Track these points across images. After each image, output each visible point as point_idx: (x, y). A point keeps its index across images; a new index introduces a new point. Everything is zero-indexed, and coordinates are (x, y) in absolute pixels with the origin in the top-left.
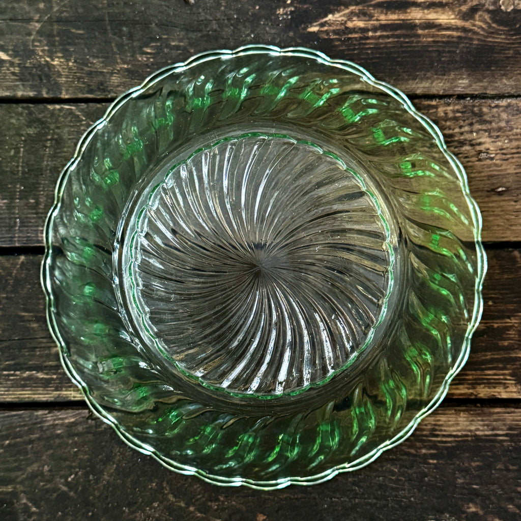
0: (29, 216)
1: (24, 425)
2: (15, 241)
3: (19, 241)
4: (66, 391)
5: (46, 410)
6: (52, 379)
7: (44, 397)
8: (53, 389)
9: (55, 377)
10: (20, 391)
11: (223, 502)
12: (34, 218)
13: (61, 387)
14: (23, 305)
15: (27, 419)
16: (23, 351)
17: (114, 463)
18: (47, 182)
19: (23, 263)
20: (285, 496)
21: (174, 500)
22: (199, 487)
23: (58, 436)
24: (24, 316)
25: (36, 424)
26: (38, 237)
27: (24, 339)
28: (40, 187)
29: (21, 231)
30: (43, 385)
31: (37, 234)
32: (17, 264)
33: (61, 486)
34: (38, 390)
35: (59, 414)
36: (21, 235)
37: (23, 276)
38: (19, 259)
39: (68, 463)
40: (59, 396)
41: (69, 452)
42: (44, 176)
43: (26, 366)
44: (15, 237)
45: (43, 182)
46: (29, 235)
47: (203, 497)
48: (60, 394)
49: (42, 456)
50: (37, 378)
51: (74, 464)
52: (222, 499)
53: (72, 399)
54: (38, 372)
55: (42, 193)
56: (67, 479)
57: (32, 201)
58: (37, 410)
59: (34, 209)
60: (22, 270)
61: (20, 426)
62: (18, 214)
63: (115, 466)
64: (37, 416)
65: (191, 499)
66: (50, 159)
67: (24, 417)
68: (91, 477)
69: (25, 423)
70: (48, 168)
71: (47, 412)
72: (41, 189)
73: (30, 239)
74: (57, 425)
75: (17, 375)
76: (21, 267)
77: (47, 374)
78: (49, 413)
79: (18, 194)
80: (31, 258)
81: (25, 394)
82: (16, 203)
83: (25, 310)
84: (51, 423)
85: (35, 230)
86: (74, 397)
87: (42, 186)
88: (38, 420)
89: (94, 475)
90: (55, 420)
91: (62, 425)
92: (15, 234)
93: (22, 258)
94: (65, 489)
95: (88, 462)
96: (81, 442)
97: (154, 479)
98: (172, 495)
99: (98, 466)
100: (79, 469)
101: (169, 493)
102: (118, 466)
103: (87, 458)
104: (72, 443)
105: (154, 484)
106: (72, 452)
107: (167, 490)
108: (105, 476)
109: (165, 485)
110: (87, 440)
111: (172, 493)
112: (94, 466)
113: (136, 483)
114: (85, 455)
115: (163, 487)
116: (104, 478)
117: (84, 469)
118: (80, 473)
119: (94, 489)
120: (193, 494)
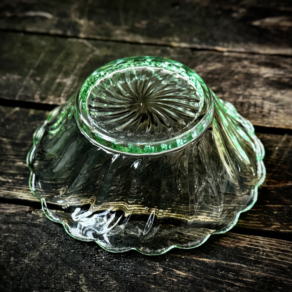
3: (19, 97)
4: (16, 191)
6: (8, 182)
8: (5, 188)
9: (10, 181)
12: (36, 87)
13: (13, 189)
14: (5, 133)
17: (38, 251)
19: (16, 112)
22: (115, 283)
29: (23, 92)
36: (22, 94)
37: (13, 118)
38: (14, 109)
40: (8, 194)
44: (17, 95)
48: (9, 193)
53: (19, 198)
57: (38, 79)
60: (14, 115)
63: (38, 253)
68: (12, 259)
77: (5, 178)
80: (24, 109)
85: (33, 93)
86: (21, 197)
89: (15, 258)
92: (18, 93)
93: (17, 109)
95: (14, 246)
96: (14, 229)
97: (72, 270)
98: (86, 287)
99: (22, 251)
100: (4, 251)
101: (83, 285)
102: (41, 254)
103: (15, 242)
104: (5, 229)
105: (71, 274)
106: (2, 236)
107: (82, 282)
108: (26, 260)
109: (81, 277)
110: (19, 229)
111: (86, 285)
112: (19, 250)
113: (53, 271)
114: (13, 240)
115: (79, 278)
116: (24, 262)
117: (8, 251)
118: (3, 254)
119: (11, 270)
120: (108, 289)
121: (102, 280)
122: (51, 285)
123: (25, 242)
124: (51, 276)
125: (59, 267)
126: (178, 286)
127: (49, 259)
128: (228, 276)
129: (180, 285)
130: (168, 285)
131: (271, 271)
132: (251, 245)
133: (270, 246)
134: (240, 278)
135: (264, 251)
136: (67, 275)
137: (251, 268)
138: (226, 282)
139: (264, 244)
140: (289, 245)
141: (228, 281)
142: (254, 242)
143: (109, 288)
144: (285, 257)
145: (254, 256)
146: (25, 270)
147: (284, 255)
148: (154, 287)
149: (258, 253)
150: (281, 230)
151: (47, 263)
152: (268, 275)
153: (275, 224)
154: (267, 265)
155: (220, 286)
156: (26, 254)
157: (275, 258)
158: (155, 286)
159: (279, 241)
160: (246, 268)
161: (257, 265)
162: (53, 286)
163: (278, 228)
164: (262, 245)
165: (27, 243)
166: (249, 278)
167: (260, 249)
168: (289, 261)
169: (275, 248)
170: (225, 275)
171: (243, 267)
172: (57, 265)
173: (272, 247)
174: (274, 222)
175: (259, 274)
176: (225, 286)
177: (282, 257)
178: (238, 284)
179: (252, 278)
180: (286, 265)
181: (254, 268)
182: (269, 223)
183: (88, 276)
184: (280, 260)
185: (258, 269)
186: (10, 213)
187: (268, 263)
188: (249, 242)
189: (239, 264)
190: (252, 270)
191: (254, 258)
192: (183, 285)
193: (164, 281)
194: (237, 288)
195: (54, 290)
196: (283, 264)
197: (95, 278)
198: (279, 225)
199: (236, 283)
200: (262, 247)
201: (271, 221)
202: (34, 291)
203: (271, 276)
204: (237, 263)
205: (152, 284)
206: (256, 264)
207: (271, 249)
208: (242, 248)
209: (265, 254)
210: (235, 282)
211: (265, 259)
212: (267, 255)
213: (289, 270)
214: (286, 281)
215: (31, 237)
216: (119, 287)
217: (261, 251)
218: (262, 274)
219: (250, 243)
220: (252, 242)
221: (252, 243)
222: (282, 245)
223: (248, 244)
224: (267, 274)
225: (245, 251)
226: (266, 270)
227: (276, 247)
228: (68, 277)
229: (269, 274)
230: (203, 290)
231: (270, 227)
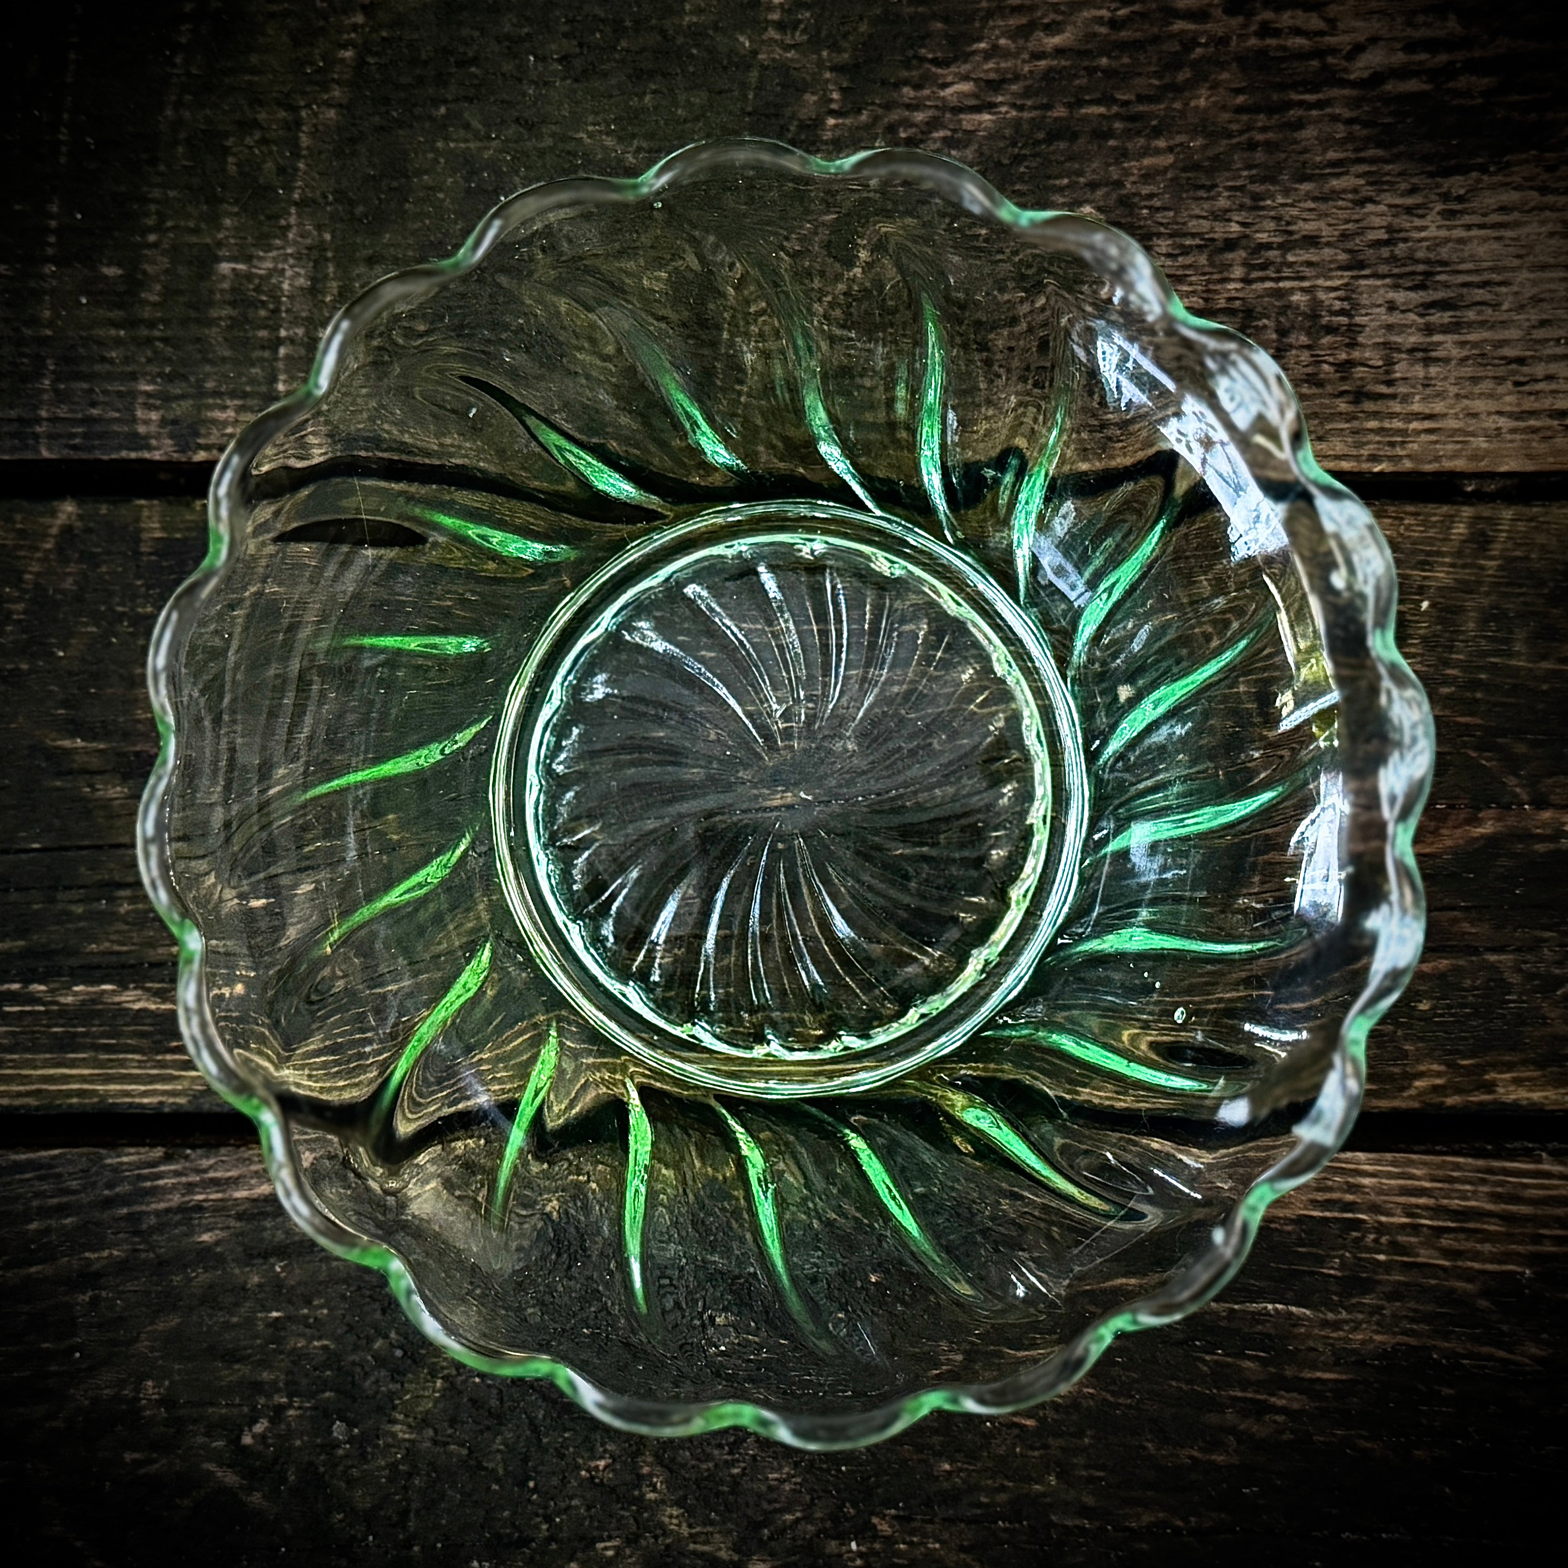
0: (101, 332)
1: (62, 1210)
2: (36, 436)
3: (51, 436)
5: (153, 1146)
7: (145, 1094)
10: (47, 1064)
11: (889, 1541)
12: (118, 342)
14: (65, 704)
15: (74, 1184)
16: (60, 896)
17: (433, 1374)
18: (172, 194)
19: (67, 530)
20: (1147, 1518)
21: (685, 1531)
22: (790, 1476)
23: (205, 1253)
24: (67, 752)
25: (108, 1203)
26: (134, 420)
27: (67, 849)
28: (147, 215)
29: (61, 397)
30: (145, 1043)
31: (131, 410)
32: (45, 536)
33: (211, 1467)
34: (122, 1063)
35: (205, 1163)
36: (62, 412)
37: (68, 584)
38: (53, 514)
39: (242, 1370)
41: (249, 1322)
42: (162, 168)
43: (73, 962)
44: (38, 420)
45: (156, 193)
46: (95, 412)
47: (807, 1519)
49: (136, 1340)
50: (121, 1012)
51: (266, 1376)
52: (884, 1528)
54: (124, 986)
55: (152, 238)
56: (239, 1438)
57: (111, 271)
58: (114, 1144)
59: (120, 306)
60: (65, 560)
61: (44, 1212)
62: (51, 324)
63: (439, 1383)
64: (116, 1169)
65: (757, 1526)
66: (188, 97)
67: (59, 1176)
68: (338, 1429)
69: (65, 1199)
70: (183, 135)
71: (158, 1152)
72: (150, 222)
73: (98, 428)
74: (199, 1208)
75: (33, 999)
76: (60, 549)
78: (168, 1158)
79: (52, 239)
80: (104, 509)
81: (66, 1079)
82: (42, 277)
83: (75, 728)
84: (176, 1199)
85: (119, 394)
87: (153, 207)
88: (123, 1188)
89: (351, 1424)
90: (190, 1188)
91: (220, 1208)
92: (36, 407)
93: (67, 509)
94: (231, 1478)
95: (326, 1365)
96: (299, 1283)
97: (603, 1444)
98: (676, 1511)
99: (368, 1383)
100: (290, 1396)
101: (663, 1502)
102: (453, 1386)
103: (325, 1348)
104: (260, 1286)
105: (602, 1463)
106: (261, 1326)
107: (654, 1490)
108: (398, 1427)
109: (646, 1470)
110: (323, 1276)
111: (678, 1504)
112: (353, 1383)
113: (525, 1460)
114: (313, 1338)
115: (640, 1477)
116: (394, 1435)
117: (312, 1395)
118: (291, 1412)
119: (351, 1482)
120: (765, 1505)
121: (736, 1471)
122: (537, 1527)
123: (370, 1340)
124: (523, 1484)
125: (547, 1435)
126: (1045, 1447)
127: (494, 1403)
128: (1240, 1369)
129: (1050, 1441)
130: (1001, 1451)
131: (1413, 1320)
132: (1327, 1205)
133: (1402, 1199)
134: (1289, 1372)
135: (1381, 1228)
136: (588, 1471)
137: (1330, 1316)
138: (1235, 1398)
139: (1381, 1192)
140: (1484, 1181)
141: (1239, 1394)
142: (1340, 1189)
143: (770, 1502)
144: (1469, 1245)
145: (1342, 1257)
146: (410, 1475)
147: (1462, 1236)
148: (947, 1467)
149: (1357, 1240)
150: (1450, 1101)
151: (488, 1428)
152: (1400, 1338)
153: (1422, 1068)
154: (1394, 1295)
155: (1212, 1418)
156: (391, 1396)
157: (1425, 1256)
158: (952, 1462)
159: (1442, 1165)
160: (1308, 1319)
161: (1354, 1301)
162: (544, 1527)
163: (1435, 1089)
164: (1373, 1197)
165: (378, 1344)
166: (1326, 1368)
167: (1363, 1221)
168: (1484, 1261)
169: (1426, 1208)
170: (1228, 1365)
171: (1299, 1318)
172: (534, 1427)
173: (1413, 1200)
174: (1418, 1061)
175: (1363, 1342)
176: (1230, 1416)
177: (1456, 1245)
178: (1280, 1403)
179: (1337, 1363)
180: (1470, 1280)
181: (1344, 1315)
182: (1396, 1070)
183: (673, 1460)
184: (1446, 1263)
185: (1360, 1316)
186: (254, 1201)
187: (1399, 1283)
188: (1319, 1189)
189: (1280, 1306)
190: (1336, 1325)
191: (1343, 1266)
192: (1060, 1442)
193: (983, 1435)
194: (1280, 1418)
195: (554, 1546)
196: (1459, 1278)
197: (704, 1466)
198: (1439, 1074)
199: (1273, 1399)
200: (1375, 1209)
201: (1405, 1055)
202: (475, 1564)
203: (1412, 1341)
204: (1273, 1302)
205: (939, 1455)
206: (1351, 1295)
207: (1409, 1215)
208: (1289, 1228)
209: (1384, 1240)
210: (1272, 1395)
211: (1387, 1267)
212: (1395, 1247)
213: (1483, 1303)
214: (1470, 1356)
215: (384, 1312)
216: (811, 1491)
217: (1368, 1231)
218: (1378, 1338)
219: (1320, 1196)
220: (1330, 1189)
221: (1328, 1196)
222: (1458, 1186)
223: (1315, 1204)
224: (1395, 1334)
225: (1300, 1238)
226: (1394, 1315)
227: (1431, 1202)
228: (592, 1478)
229: (1404, 1333)
230: (1145, 1448)
231: (1403, 1089)
